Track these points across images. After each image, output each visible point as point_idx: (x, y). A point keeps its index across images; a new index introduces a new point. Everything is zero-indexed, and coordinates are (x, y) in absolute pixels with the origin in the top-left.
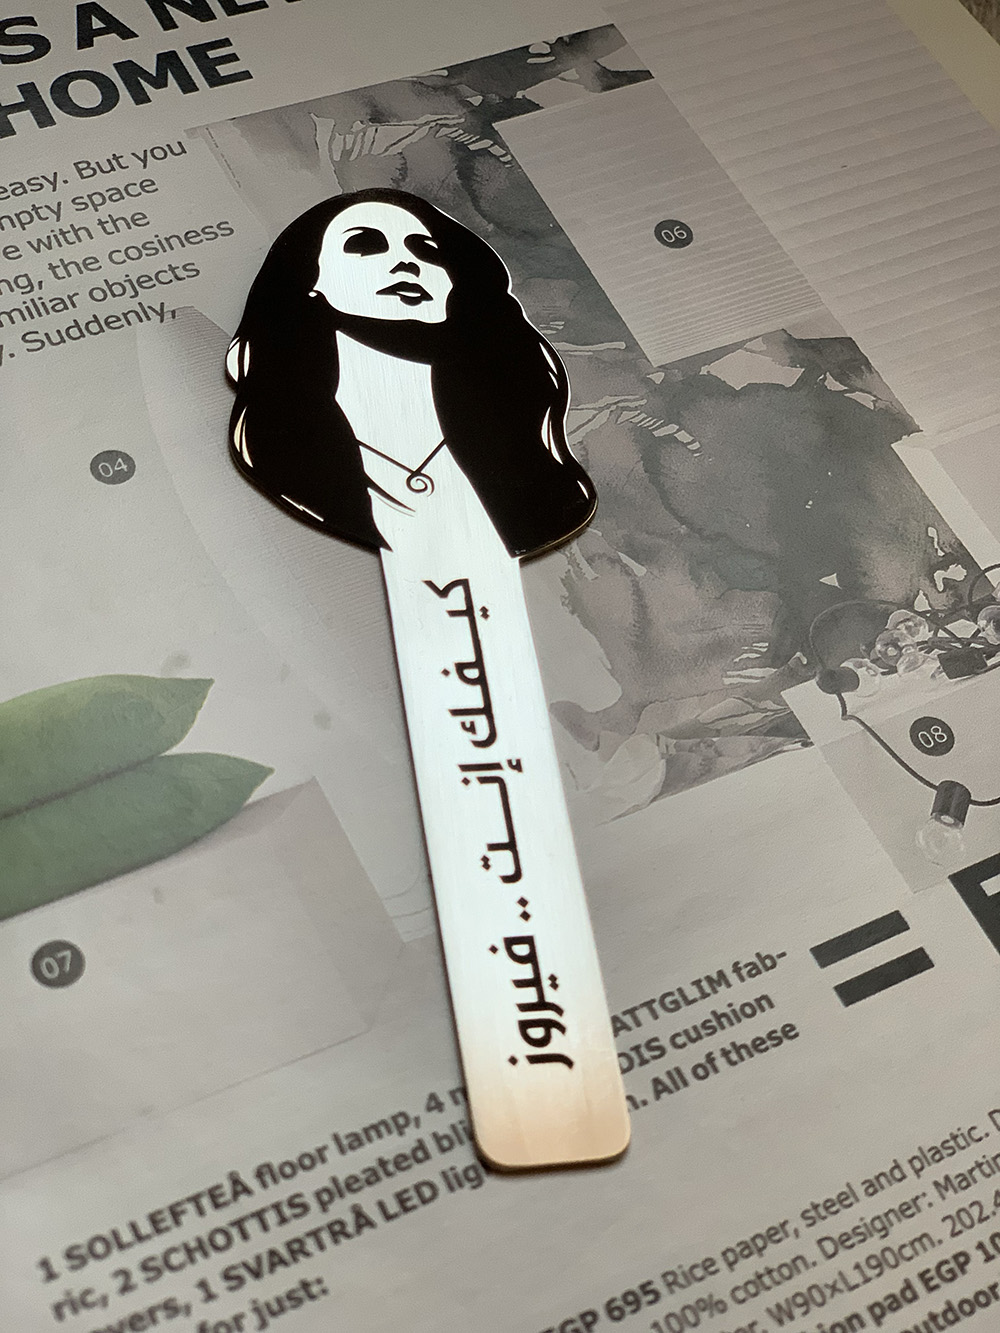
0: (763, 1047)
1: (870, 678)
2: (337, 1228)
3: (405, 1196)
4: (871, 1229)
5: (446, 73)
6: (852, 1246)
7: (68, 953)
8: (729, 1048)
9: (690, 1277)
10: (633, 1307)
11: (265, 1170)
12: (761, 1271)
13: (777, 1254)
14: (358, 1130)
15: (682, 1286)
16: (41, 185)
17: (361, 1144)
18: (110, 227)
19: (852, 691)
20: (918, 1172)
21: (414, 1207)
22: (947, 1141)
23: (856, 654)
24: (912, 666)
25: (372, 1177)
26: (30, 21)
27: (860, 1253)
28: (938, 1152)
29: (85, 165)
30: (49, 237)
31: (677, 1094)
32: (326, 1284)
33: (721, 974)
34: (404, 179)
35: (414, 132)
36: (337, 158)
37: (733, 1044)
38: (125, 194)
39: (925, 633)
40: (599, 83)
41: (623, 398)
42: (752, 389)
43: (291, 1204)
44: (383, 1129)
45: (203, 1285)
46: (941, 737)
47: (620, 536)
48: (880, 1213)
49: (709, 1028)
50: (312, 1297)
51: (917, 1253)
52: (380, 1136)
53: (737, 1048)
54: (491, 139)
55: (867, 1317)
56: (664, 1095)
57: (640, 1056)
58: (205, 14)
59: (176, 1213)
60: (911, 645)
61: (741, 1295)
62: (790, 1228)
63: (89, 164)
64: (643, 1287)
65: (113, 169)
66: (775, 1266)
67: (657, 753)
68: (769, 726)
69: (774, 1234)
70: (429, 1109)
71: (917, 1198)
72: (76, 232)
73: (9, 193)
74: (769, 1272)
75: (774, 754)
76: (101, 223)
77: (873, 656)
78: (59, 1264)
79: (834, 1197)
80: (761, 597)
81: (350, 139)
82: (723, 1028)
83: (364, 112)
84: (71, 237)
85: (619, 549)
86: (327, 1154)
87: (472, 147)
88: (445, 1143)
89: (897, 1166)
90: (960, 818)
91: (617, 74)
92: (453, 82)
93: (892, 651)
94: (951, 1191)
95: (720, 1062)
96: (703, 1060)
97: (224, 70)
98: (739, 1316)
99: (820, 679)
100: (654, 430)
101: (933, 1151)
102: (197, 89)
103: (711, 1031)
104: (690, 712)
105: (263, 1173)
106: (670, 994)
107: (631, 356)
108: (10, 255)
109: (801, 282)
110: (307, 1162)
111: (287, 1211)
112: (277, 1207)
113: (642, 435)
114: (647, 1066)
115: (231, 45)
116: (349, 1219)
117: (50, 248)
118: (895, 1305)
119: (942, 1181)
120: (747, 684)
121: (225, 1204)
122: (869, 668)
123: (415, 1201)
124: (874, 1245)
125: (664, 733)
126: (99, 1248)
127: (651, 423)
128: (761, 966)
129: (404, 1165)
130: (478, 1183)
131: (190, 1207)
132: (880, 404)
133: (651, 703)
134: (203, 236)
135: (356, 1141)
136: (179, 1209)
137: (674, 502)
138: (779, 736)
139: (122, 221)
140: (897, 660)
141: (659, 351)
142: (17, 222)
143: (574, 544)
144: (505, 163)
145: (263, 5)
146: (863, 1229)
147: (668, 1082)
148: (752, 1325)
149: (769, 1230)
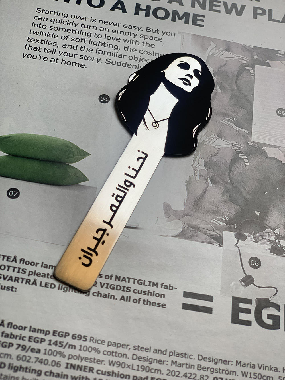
0: (154, 305)
1: (250, 240)
2: (28, 281)
3: (48, 284)
4: (148, 360)
6: (141, 361)
7: (17, 192)
8: (146, 300)
9: (97, 341)
10: (79, 339)
11: (23, 260)
12: (115, 351)
13: (121, 350)
14: (48, 264)
15: (93, 342)
16: (136, 29)
17: (47, 268)
18: (145, 45)
19: (243, 241)
20: (170, 356)
22: (183, 354)
23: (251, 233)
24: (263, 244)
25: (44, 276)
27: (141, 363)
28: (179, 354)
29: (149, 29)
30: (129, 40)
31: (125, 302)
32: (17, 290)
33: (157, 283)
34: (223, 66)
35: (234, 57)
36: (210, 54)
37: (148, 300)
38: (153, 39)
39: (273, 238)
41: (238, 144)
42: (273, 158)
43: (23, 270)
46: (257, 264)
47: (212, 174)
48: (153, 358)
49: (145, 293)
50: (12, 291)
51: (155, 372)
52: (52, 269)
53: (148, 301)
54: (252, 68)
55: (131, 378)
56: (122, 301)
57: (124, 289)
58: (204, 8)
60: (267, 239)
61: (105, 353)
62: (129, 347)
63: (150, 29)
64: (84, 337)
65: (155, 32)
66: (119, 353)
67: (182, 227)
68: (215, 237)
69: (124, 346)
71: (165, 361)
72: (136, 42)
73: (127, 27)
74: (116, 353)
75: (211, 244)
76: (143, 43)
77: (254, 236)
79: (145, 348)
80: (236, 207)
81: (217, 51)
82: (148, 295)
83: (225, 47)
84: (134, 42)
85: (209, 178)
86: (38, 265)
87: (246, 68)
89: (166, 351)
90: (246, 285)
92: (254, 50)
93: (260, 237)
94: (174, 365)
95: (142, 302)
96: (138, 299)
97: (198, 22)
98: (100, 357)
99: (236, 234)
100: (240, 155)
101: (177, 354)
102: (188, 24)
104: (197, 223)
105: (22, 260)
106: (142, 280)
107: (248, 135)
108: (117, 40)
110: (33, 264)
111: (21, 271)
112: (19, 268)
113: (236, 155)
114: (123, 292)
115: (204, 17)
116: (32, 281)
117: (128, 42)
119: (174, 361)
120: (217, 225)
121: (10, 261)
122: (251, 238)
123: (49, 286)
124: (146, 364)
125: (186, 224)
127: (241, 153)
128: (168, 288)
129: (52, 278)
130: (65, 291)
131: (2, 257)
133: (189, 215)
135: (46, 266)
137: (232, 174)
138: (215, 240)
139: (148, 44)
140: (260, 241)
141: (256, 137)
142: (124, 34)
143: (199, 170)
144: (251, 75)
145: (219, 11)
146: (146, 359)
147: (125, 298)
148: (103, 361)
149: (123, 344)
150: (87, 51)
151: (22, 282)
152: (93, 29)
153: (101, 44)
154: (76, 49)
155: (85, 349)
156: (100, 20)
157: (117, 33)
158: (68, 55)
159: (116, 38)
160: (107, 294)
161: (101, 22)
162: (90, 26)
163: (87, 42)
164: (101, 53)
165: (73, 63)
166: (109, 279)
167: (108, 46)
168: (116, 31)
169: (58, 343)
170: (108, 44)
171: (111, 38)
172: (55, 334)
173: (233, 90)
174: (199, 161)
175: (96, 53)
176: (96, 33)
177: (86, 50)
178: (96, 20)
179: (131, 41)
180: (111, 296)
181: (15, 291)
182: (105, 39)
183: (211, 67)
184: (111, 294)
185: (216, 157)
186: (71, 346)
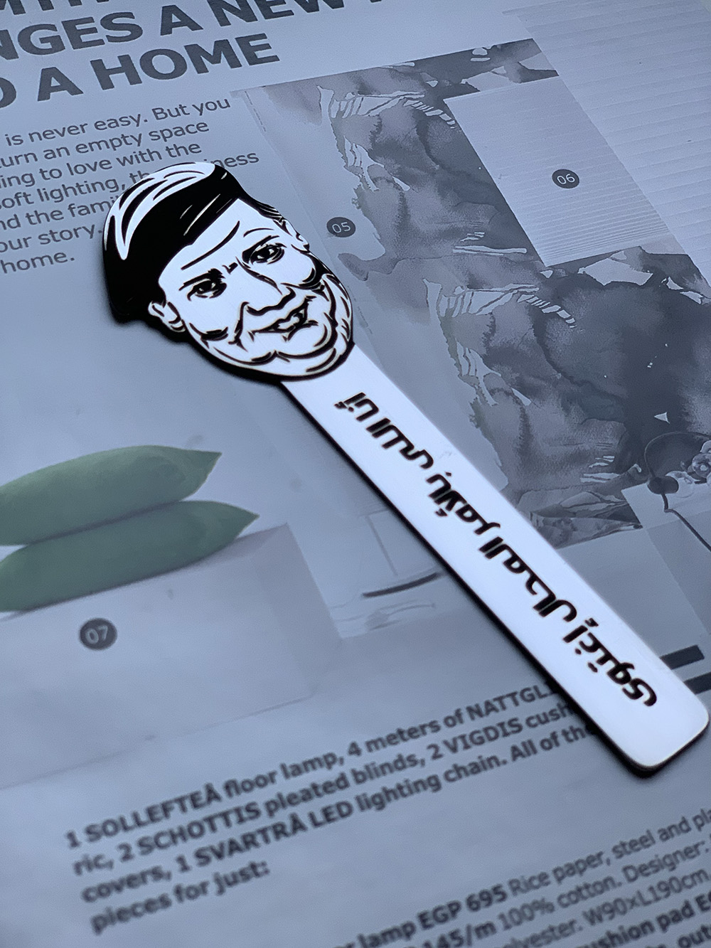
1: (687, 485)
2: (279, 828)
3: (329, 811)
4: (662, 863)
5: (413, 64)
6: (648, 874)
7: (105, 628)
8: (568, 730)
9: (529, 885)
10: (486, 902)
11: (231, 784)
12: (581, 884)
13: (593, 875)
14: (299, 762)
15: (524, 891)
16: (129, 123)
17: (300, 773)
18: (174, 152)
19: (673, 492)
20: (699, 827)
21: (333, 820)
23: (678, 467)
25: (307, 795)
26: (130, 15)
27: (654, 879)
29: (160, 111)
30: (131, 156)
31: (528, 759)
32: (269, 866)
34: (379, 133)
35: (389, 102)
36: (334, 116)
37: (571, 728)
38: (185, 131)
40: (519, 76)
41: (523, 285)
42: (614, 285)
43: (248, 809)
44: (317, 764)
45: (181, 860)
47: (514, 378)
48: (671, 852)
49: (554, 715)
50: (257, 875)
51: (695, 883)
52: (314, 768)
53: (574, 730)
54: (442, 110)
55: (656, 925)
56: (519, 759)
57: (504, 730)
58: (250, 17)
59: (166, 808)
61: (565, 901)
62: (604, 857)
63: (162, 110)
64: (497, 890)
65: (179, 114)
66: (591, 882)
68: (612, 513)
69: (593, 861)
70: (351, 753)
71: (698, 845)
72: (150, 154)
73: (106, 126)
74: (587, 887)
75: (611, 533)
76: (168, 149)
77: (689, 470)
78: (81, 836)
79: (637, 839)
80: (610, 425)
81: (344, 104)
83: (354, 87)
84: (147, 157)
85: (513, 386)
86: (276, 778)
87: (428, 114)
88: (360, 777)
89: (684, 821)
91: (532, 71)
92: (417, 71)
93: (703, 468)
95: (561, 739)
96: (548, 736)
97: (261, 54)
98: (560, 916)
99: (650, 483)
100: (543, 308)
102: (241, 66)
103: (555, 717)
104: (555, 499)
105: (231, 787)
106: (528, 689)
107: (530, 258)
108: (104, 166)
109: (654, 216)
110: (261, 781)
111: (245, 814)
112: (238, 811)
113: (535, 312)
114: (507, 738)
115: (266, 38)
116: (288, 823)
117: (132, 163)
118: (677, 918)
120: (598, 483)
121: (201, 806)
122: (687, 478)
123: (336, 815)
124: (664, 875)
125: (535, 512)
126: (110, 828)
127: (541, 304)
129: (330, 789)
130: (381, 806)
131: (176, 806)
132: (706, 301)
133: (527, 491)
134: (237, 162)
135: (297, 770)
136: (169, 806)
137: (553, 357)
138: (617, 520)
139: (183, 149)
140: (707, 475)
141: (550, 256)
142: (110, 145)
143: (481, 380)
144: (451, 126)
145: (290, 13)
146: (656, 863)
147: (521, 749)
148: (572, 923)
149: (589, 857)
150: (48, 220)
151: (267, 840)
152: (28, 161)
153: (70, 191)
154: (19, 225)
155: (516, 917)
156: (30, 135)
157: (92, 150)
158: (9, 246)
159: (96, 163)
160: (477, 761)
161: (35, 136)
162: (16, 157)
163: (34, 197)
164: (86, 211)
165: (33, 260)
166: (458, 724)
167: (91, 187)
168: (86, 147)
169: (449, 939)
170: (87, 185)
171: (86, 166)
172: (429, 922)
173: (433, 173)
174: (467, 359)
175: (73, 215)
176: (41, 170)
177: (42, 217)
178: (19, 136)
179: (136, 156)
180: (489, 760)
181: (267, 872)
182: (72, 174)
183: (354, 144)
184: (486, 755)
185: (496, 335)
186: (482, 931)
